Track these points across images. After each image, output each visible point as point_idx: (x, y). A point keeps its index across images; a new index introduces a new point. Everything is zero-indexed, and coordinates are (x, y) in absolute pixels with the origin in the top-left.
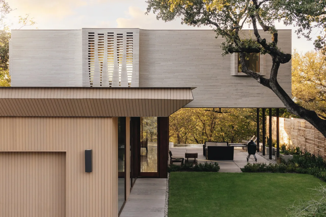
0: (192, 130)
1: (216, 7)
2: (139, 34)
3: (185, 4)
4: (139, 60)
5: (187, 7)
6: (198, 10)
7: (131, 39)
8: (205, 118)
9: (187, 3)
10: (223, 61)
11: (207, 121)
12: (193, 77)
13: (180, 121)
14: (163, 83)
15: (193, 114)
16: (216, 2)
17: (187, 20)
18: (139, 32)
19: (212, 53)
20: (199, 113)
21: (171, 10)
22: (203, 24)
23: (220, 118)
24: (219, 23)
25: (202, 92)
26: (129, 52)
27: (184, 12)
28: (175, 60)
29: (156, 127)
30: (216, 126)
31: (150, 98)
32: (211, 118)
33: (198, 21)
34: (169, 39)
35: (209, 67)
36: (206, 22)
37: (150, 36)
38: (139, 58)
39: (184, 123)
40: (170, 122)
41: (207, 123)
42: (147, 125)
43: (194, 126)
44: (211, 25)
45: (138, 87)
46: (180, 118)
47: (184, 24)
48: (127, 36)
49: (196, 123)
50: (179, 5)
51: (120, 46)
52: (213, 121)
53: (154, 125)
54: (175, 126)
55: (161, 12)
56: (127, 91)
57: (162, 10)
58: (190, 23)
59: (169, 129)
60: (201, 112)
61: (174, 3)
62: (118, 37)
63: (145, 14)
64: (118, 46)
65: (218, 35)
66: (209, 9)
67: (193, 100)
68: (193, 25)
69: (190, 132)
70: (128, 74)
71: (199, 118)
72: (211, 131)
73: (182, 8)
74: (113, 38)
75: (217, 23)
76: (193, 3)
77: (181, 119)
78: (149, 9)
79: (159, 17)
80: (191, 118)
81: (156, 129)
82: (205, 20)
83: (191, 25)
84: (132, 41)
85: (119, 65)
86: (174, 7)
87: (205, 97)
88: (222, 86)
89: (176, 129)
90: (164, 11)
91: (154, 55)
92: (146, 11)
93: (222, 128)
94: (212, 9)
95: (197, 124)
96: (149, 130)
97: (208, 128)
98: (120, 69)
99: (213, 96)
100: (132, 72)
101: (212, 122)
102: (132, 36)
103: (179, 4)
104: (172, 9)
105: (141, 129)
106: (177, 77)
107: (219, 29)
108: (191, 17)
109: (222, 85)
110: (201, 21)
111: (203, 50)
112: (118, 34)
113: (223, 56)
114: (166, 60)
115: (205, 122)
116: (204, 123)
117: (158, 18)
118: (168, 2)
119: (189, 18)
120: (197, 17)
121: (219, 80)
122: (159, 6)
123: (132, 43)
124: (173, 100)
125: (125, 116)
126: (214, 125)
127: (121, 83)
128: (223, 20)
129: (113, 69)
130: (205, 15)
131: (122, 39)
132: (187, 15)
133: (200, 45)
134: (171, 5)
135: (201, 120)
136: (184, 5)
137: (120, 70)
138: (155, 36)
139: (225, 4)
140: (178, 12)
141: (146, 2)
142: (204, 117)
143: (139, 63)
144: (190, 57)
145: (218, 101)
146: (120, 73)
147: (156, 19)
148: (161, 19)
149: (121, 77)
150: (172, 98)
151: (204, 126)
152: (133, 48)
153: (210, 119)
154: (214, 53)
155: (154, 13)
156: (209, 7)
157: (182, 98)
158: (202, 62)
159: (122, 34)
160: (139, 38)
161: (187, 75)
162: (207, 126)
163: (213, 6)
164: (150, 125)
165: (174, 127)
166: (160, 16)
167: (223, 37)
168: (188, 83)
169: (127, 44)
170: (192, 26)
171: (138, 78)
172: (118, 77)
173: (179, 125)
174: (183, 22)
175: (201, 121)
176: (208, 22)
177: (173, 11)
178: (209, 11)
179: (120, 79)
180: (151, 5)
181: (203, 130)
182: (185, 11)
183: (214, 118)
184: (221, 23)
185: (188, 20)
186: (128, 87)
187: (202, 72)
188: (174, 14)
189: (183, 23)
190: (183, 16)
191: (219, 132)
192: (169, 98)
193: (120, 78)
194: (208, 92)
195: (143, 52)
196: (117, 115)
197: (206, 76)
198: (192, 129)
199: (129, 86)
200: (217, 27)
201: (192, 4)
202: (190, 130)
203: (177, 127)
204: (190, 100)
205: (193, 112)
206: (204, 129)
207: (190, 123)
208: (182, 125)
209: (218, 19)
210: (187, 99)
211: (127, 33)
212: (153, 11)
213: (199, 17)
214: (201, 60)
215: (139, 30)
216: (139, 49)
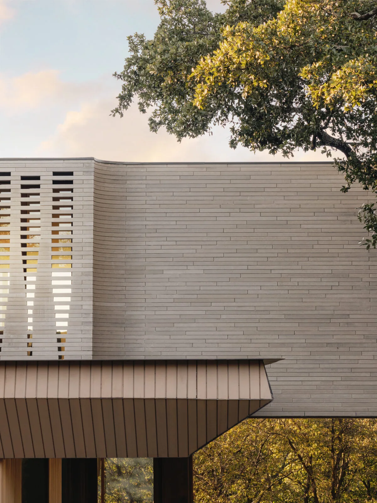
0: (269, 489)
1: (343, 94)
2: (93, 177)
3: (242, 83)
4: (92, 261)
5: (248, 92)
6: (284, 101)
7: (68, 194)
8: (313, 450)
9: (248, 82)
10: (369, 263)
11: (321, 461)
12: (271, 316)
13: (231, 460)
14: (172, 337)
15: (273, 436)
16: (341, 78)
17: (250, 134)
18: (93, 170)
19: (334, 238)
20: (294, 434)
21: (197, 103)
22: (300, 145)
23: (361, 448)
24: (352, 144)
25: (302, 366)
26: (61, 235)
27: (241, 108)
28: (212, 259)
29: (149, 480)
30: (349, 474)
31: (128, 395)
32: (333, 451)
33: (285, 135)
34: (190, 194)
35: (324, 284)
36: (311, 138)
37: (128, 182)
38: (92, 253)
39: (242, 467)
40: (197, 465)
41: (320, 465)
42: (120, 473)
43: (277, 475)
44: (328, 148)
45: (90, 358)
46: (230, 451)
47: (240, 145)
48: (55, 182)
49: (284, 466)
50: (224, 85)
51: (32, 215)
52: (339, 460)
53: (142, 474)
54: (213, 476)
55: (163, 107)
56: (53, 373)
57: (167, 102)
58: (260, 142)
59: (192, 489)
60: (298, 431)
61: (208, 82)
62: (23, 187)
63: (114, 116)
64: (25, 216)
65: (352, 180)
66: (321, 100)
67: (270, 401)
68: (269, 148)
69: (262, 496)
70: (57, 308)
71: (294, 449)
72: (333, 492)
73: (232, 95)
74: (9, 190)
75: (346, 144)
76: (268, 81)
77: (234, 454)
78: (125, 99)
79: (157, 121)
80: (267, 449)
81: (149, 489)
82: (308, 132)
83: (261, 150)
84: (72, 198)
85: (28, 278)
86: (206, 91)
87: (314, 383)
88: (366, 345)
89: (215, 489)
90: (175, 104)
91: (144, 243)
92: (117, 103)
93: (368, 482)
94: (328, 99)
95: (287, 468)
96: (127, 493)
97: (323, 483)
98: (31, 291)
99: (339, 379)
100: (68, 299)
101: (338, 463)
102: (71, 182)
103: (224, 83)
104: (200, 98)
105: (99, 488)
106: (219, 317)
107: (354, 162)
108: (263, 124)
109: (364, 341)
110: (293, 135)
111: (302, 226)
112: (23, 178)
113: (368, 247)
114: (182, 259)
115: (313, 463)
116: (311, 468)
117: (154, 126)
118: (186, 77)
119: (258, 127)
120: (281, 125)
121: (356, 324)
122: (158, 90)
123: (72, 207)
124: (206, 400)
125: (47, 457)
126: (344, 474)
127: (34, 336)
128: (364, 133)
129: (7, 291)
130: (307, 117)
131: (38, 194)
132: (250, 117)
133: (292, 210)
134: (199, 86)
135: (299, 456)
136: (238, 86)
137: (31, 295)
138: (145, 182)
139: (371, 86)
140: (219, 107)
141: (115, 75)
142: (309, 446)
143: (92, 270)
144: (259, 251)
145: (354, 396)
146: (30, 304)
147: (149, 127)
148: (163, 129)
149: (33, 316)
150: (202, 396)
151: (309, 479)
152: (72, 223)
153: (329, 452)
154: (340, 238)
155: (144, 111)
156: (319, 95)
157: (234, 396)
158: (300, 267)
159: (38, 178)
160: (93, 190)
161: (253, 309)
162: (318, 476)
163: (332, 92)
164: (131, 475)
165: (211, 480)
166: (159, 119)
167: (366, 188)
168: (255, 337)
169: (55, 208)
170: (267, 151)
171: (91, 320)
172: (24, 318)
173: (226, 474)
174: (237, 139)
175: (300, 458)
176: (318, 140)
177: (203, 106)
178: (322, 106)
179: (30, 324)
180: (132, 87)
181: (307, 490)
182: (243, 106)
183: (341, 451)
184: (359, 141)
185: (253, 132)
186: (57, 358)
187: (300, 300)
188: (206, 116)
189: (236, 144)
190: (235, 122)
191: (360, 496)
192: (192, 396)
193: (30, 320)
194: (322, 366)
195: (107, 234)
196: (20, 455)
197: (316, 312)
198: (270, 487)
199: (60, 357)
200: (348, 156)
201: (263, 84)
202: (262, 492)
203: (218, 479)
204: (260, 401)
205: (273, 428)
206: (311, 489)
207: (261, 468)
208: (237, 475)
209: (349, 130)
210: (252, 398)
211: (55, 174)
212: (140, 104)
213: (288, 122)
214: (298, 259)
215: (93, 165)
216: (92, 224)
